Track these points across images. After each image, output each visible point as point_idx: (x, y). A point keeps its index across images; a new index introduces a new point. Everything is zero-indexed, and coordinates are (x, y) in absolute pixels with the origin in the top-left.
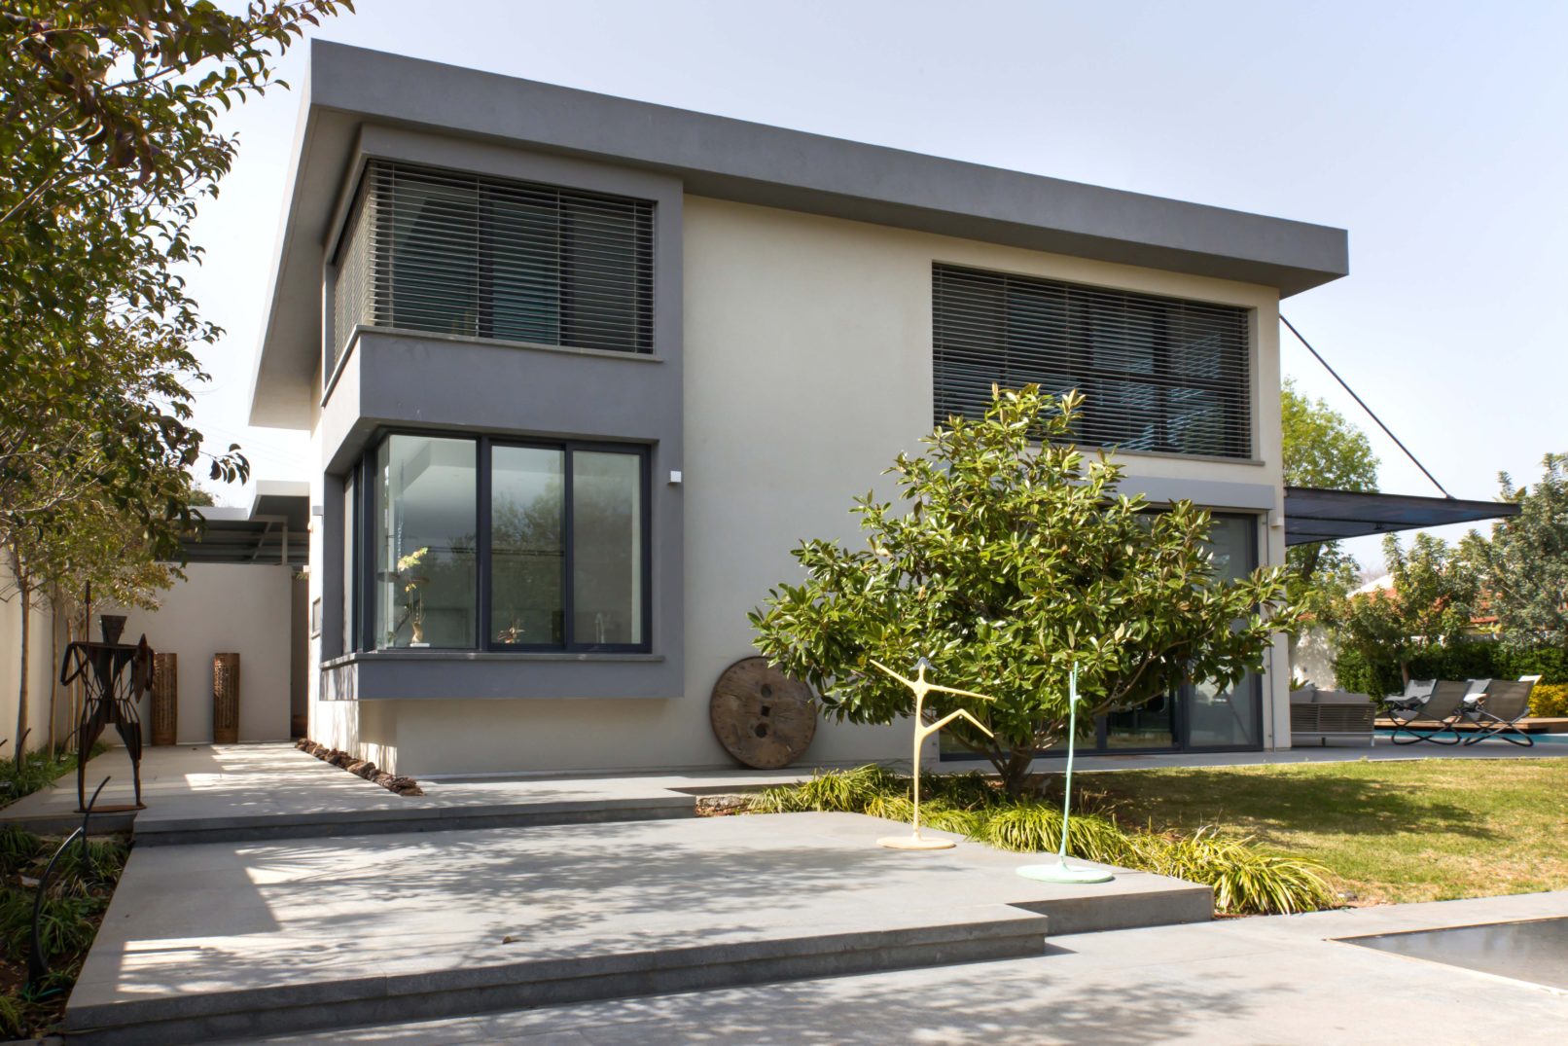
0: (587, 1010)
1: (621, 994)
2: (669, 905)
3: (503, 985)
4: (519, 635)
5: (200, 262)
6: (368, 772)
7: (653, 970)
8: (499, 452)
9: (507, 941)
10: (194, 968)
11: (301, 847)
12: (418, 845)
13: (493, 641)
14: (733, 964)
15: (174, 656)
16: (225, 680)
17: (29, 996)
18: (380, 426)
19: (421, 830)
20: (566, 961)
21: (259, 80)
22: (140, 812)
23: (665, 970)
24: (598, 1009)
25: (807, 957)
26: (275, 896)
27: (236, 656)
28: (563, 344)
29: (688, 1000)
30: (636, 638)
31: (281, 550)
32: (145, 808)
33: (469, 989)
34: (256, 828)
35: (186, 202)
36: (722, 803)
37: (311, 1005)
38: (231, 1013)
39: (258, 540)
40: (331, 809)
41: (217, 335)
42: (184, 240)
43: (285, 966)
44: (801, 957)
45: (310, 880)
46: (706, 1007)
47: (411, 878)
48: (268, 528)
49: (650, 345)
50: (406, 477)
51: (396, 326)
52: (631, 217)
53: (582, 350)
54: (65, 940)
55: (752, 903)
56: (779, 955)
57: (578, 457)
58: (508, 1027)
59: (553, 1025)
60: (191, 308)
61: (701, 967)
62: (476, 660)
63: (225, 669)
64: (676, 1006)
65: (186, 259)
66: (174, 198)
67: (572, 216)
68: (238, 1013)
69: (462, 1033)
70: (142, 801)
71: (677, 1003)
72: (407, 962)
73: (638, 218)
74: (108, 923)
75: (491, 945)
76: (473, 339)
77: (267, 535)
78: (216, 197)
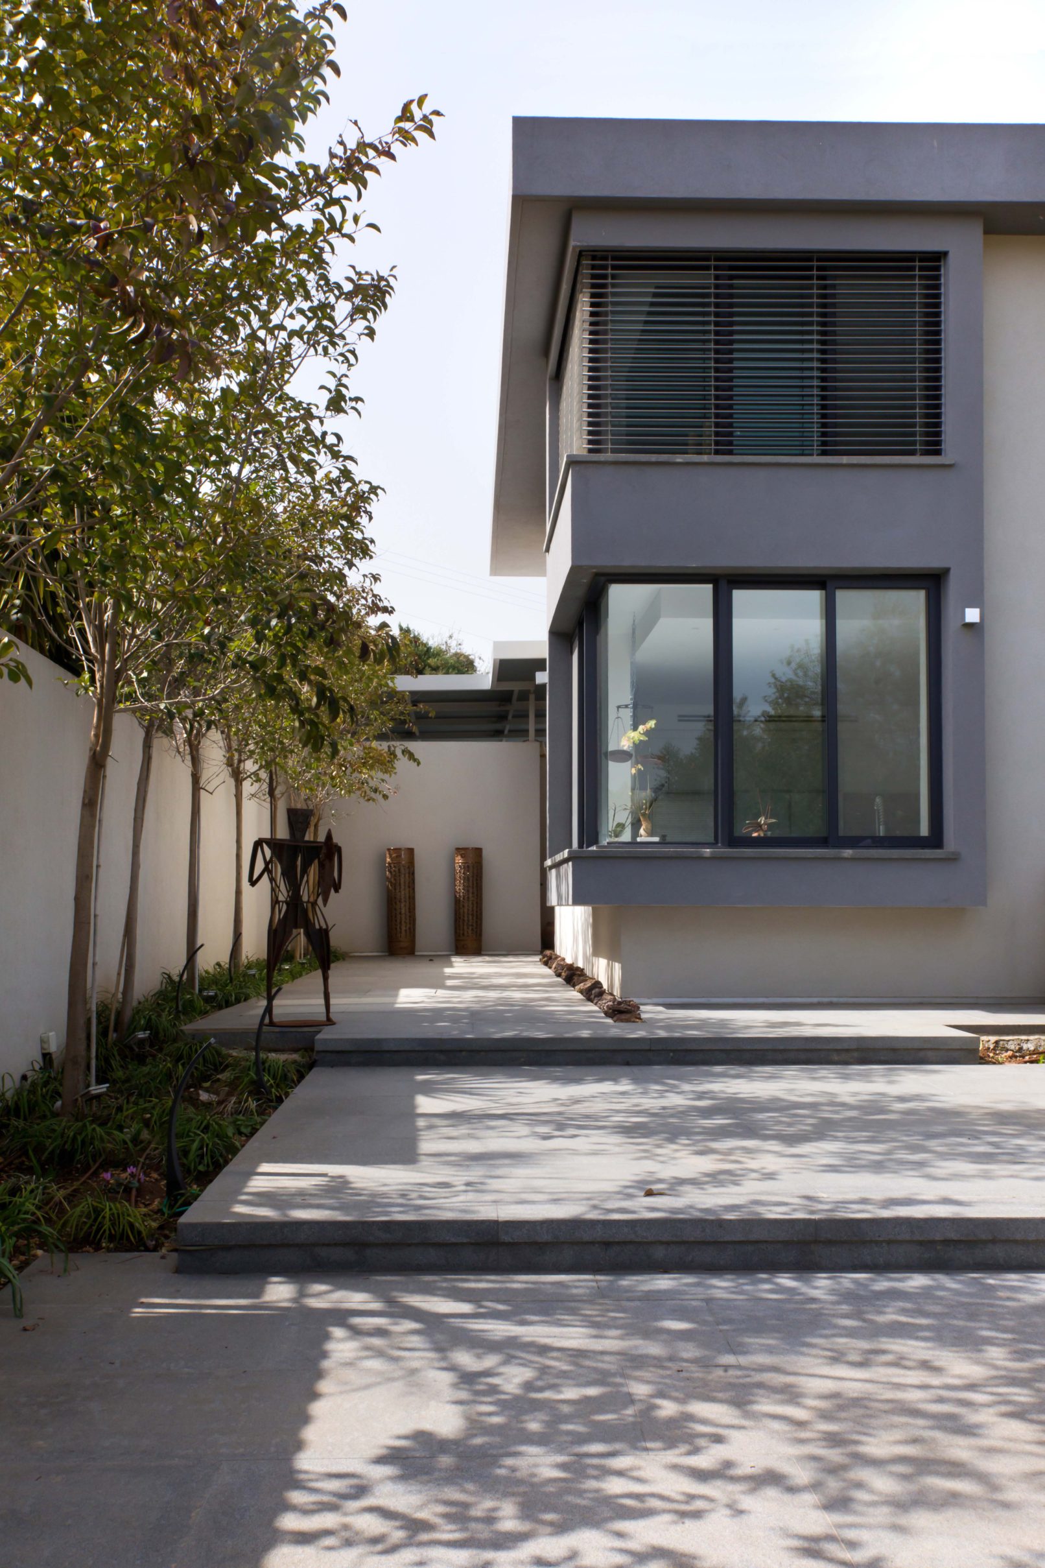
0: (728, 1280)
1: (774, 1267)
2: (878, 1167)
3: (631, 1242)
4: (770, 826)
5: (359, 414)
6: (594, 992)
7: (816, 1242)
8: (740, 597)
9: (649, 1193)
10: (311, 1195)
11: (485, 1075)
12: (615, 1080)
13: (737, 834)
14: (921, 1243)
15: (411, 851)
16: (466, 879)
17: (165, 1210)
18: (597, 575)
19: (628, 1064)
20: (706, 1221)
21: (348, 228)
22: (327, 1029)
23: (829, 1243)
24: (741, 1281)
25: (1025, 1243)
26: (430, 1127)
27: (478, 851)
28: (824, 453)
29: (855, 1281)
30: (924, 831)
31: (527, 723)
32: (334, 1024)
33: (592, 1243)
34: (441, 1051)
35: (347, 348)
36: (1025, 1046)
37: (417, 1245)
38: (336, 1245)
39: (507, 712)
40: (525, 1034)
41: (377, 495)
42: (344, 390)
43: (400, 1201)
44: (1016, 1242)
45: (476, 1112)
46: (873, 1292)
47: (587, 1117)
48: (515, 697)
49: (939, 443)
50: (639, 632)
51: (614, 451)
52: (913, 277)
53: (845, 460)
54: (212, 1157)
55: (986, 1171)
56: (984, 1237)
57: (844, 597)
58: (628, 1290)
59: (685, 1293)
60: (350, 465)
61: (877, 1243)
62: (713, 858)
63: (466, 867)
64: (836, 1287)
65: (346, 412)
66: (334, 344)
67: (834, 287)
68: (345, 1245)
69: (575, 1291)
70: (331, 1015)
71: (839, 1283)
72: (533, 1206)
73: (921, 277)
74: (253, 1143)
75: (630, 1196)
76: (705, 458)
77: (514, 707)
78: (373, 339)
